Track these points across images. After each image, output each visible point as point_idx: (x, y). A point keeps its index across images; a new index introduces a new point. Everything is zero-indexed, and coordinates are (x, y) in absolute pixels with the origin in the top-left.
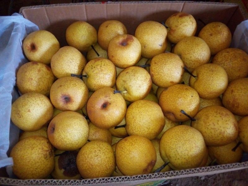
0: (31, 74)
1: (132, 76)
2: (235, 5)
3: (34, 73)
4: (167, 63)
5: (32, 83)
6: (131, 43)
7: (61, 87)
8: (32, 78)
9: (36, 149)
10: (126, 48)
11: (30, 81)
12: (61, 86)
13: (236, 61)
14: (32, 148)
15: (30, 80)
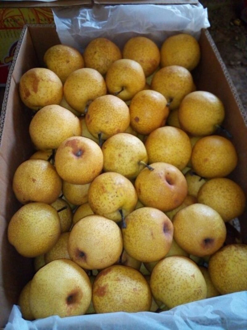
0: (127, 291)
1: (126, 149)
2: (25, 29)
3: (125, 286)
4: (112, 108)
5: (140, 289)
6: (82, 142)
7: (154, 234)
8: (133, 289)
9: (241, 256)
10: (89, 149)
11: (139, 292)
12: (152, 234)
13: (109, 48)
14: (241, 261)
15: (136, 292)
